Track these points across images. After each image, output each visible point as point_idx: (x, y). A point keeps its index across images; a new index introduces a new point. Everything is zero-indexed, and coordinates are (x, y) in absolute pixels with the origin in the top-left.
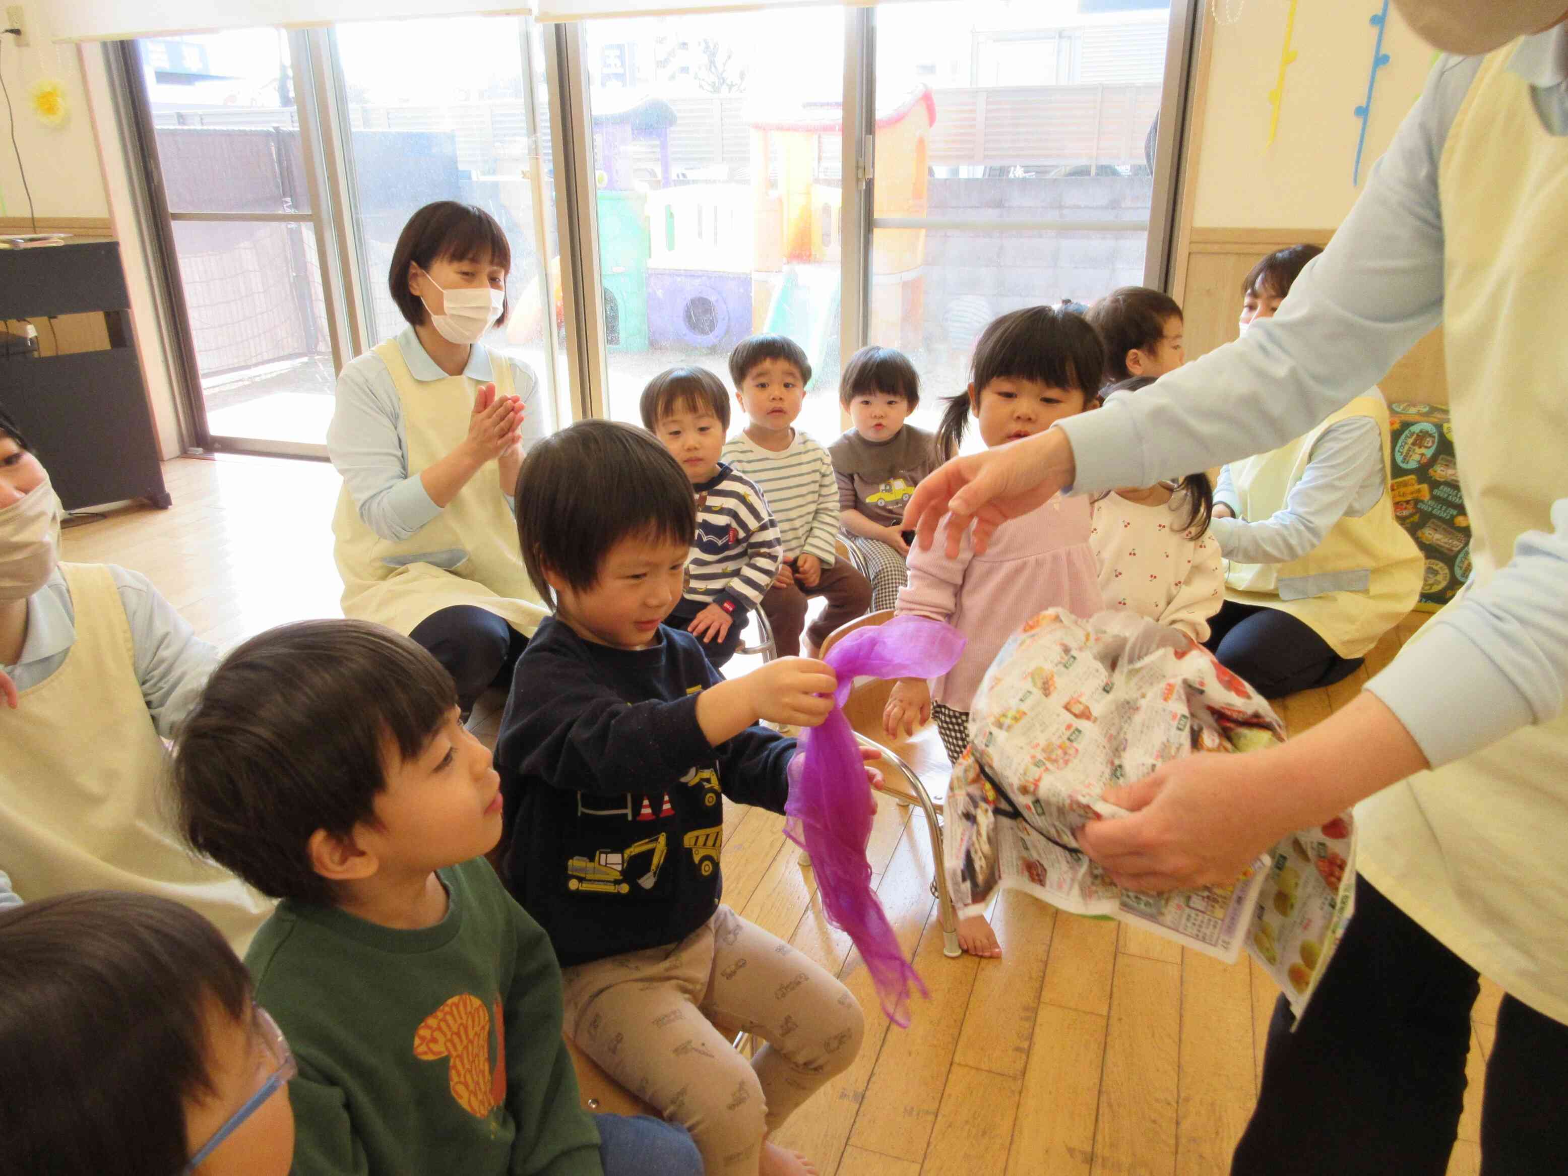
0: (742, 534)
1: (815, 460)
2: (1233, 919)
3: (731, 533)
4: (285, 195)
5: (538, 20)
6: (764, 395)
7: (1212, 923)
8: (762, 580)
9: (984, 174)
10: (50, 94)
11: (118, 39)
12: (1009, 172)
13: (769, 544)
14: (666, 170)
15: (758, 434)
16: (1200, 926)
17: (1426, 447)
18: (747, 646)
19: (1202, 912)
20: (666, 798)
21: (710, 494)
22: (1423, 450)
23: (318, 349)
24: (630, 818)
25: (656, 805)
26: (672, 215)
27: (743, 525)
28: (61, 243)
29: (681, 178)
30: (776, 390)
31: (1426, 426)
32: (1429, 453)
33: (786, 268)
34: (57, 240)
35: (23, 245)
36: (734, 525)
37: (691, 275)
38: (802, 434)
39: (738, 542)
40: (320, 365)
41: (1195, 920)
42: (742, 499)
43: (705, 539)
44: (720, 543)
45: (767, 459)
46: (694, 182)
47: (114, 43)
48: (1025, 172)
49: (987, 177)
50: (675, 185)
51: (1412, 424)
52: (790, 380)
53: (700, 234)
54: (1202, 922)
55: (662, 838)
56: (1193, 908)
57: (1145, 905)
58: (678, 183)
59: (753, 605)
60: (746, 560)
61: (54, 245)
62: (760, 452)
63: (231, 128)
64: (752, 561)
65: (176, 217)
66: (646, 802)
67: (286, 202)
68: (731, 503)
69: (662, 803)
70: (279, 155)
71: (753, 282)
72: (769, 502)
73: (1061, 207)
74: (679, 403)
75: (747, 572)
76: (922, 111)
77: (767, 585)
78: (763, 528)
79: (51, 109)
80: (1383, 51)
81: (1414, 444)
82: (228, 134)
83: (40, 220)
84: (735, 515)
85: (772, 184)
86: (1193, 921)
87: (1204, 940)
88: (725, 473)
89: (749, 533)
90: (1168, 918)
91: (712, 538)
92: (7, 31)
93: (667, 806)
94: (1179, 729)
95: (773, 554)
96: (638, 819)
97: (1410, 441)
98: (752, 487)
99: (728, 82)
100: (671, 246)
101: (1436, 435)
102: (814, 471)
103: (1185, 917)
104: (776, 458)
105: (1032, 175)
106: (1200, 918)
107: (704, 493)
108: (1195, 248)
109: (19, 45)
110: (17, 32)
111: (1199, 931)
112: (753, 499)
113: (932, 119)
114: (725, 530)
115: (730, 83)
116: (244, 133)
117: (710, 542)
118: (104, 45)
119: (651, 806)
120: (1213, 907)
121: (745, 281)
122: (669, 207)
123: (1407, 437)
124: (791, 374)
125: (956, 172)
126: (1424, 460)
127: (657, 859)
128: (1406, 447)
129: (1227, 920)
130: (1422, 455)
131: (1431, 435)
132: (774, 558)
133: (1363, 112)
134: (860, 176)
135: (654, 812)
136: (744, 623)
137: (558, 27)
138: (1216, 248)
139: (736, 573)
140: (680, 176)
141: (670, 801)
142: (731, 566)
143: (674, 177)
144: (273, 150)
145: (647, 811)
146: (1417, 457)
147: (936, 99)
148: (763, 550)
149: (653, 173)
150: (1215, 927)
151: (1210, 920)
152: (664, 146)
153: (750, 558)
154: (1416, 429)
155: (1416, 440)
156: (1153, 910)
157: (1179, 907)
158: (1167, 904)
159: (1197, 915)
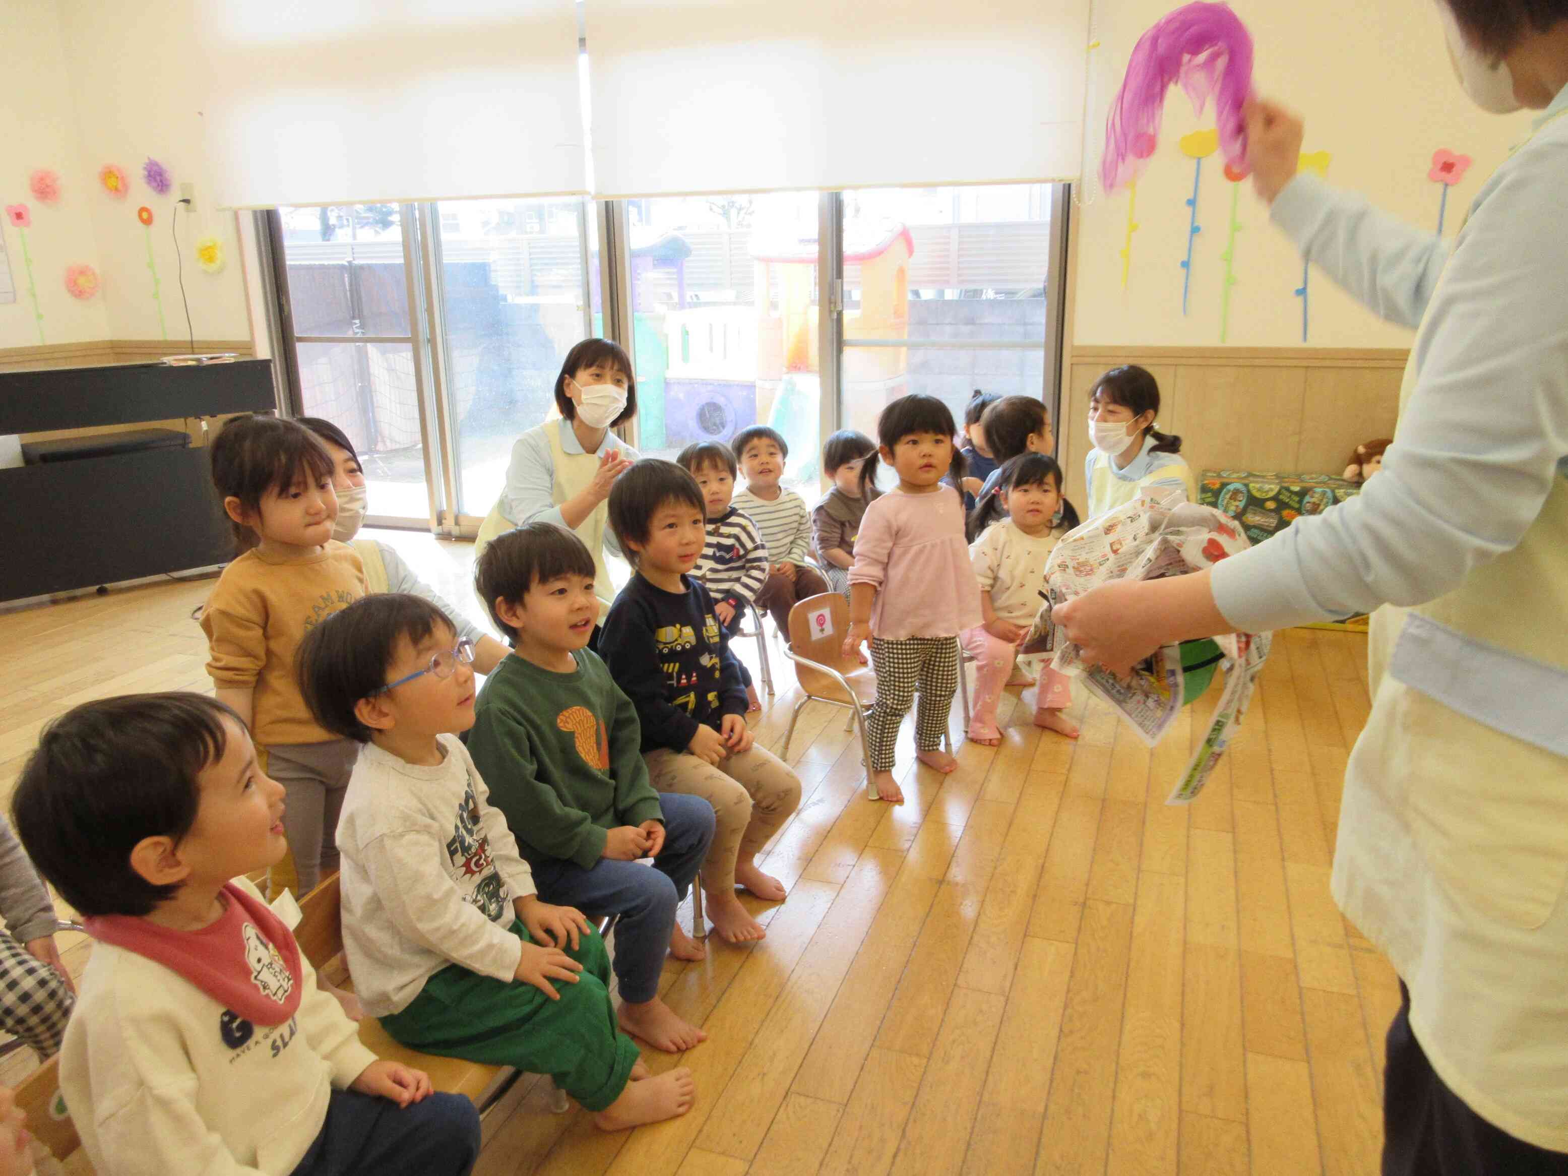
0: (742, 552)
1: (796, 507)
2: (1165, 721)
3: (735, 551)
4: (354, 318)
5: (593, 198)
6: (756, 462)
7: (1153, 719)
8: (756, 585)
9: (960, 297)
10: (210, 247)
11: (266, 208)
12: (982, 294)
13: (759, 559)
14: (681, 296)
15: (754, 490)
16: (1146, 719)
17: (1240, 501)
18: (745, 632)
19: (1151, 711)
20: (694, 674)
21: (722, 525)
22: (1237, 503)
23: (377, 448)
24: (675, 685)
25: (689, 678)
26: (687, 333)
27: (743, 546)
28: (232, 361)
29: (695, 300)
30: (764, 458)
31: (1238, 485)
32: (1242, 505)
33: (786, 377)
34: (229, 358)
35: (206, 362)
36: (737, 545)
37: (705, 383)
38: (786, 489)
39: (740, 558)
40: (379, 462)
41: (1144, 713)
42: (744, 528)
43: (718, 554)
44: (728, 557)
45: (763, 506)
46: (707, 304)
47: (262, 212)
48: (996, 293)
49: (962, 298)
50: (690, 307)
51: (1228, 484)
52: (772, 450)
53: (711, 349)
54: (1148, 716)
55: (692, 695)
56: (1146, 706)
58: (692, 305)
59: (748, 602)
60: (744, 572)
61: (228, 362)
62: (758, 501)
63: (312, 262)
64: (749, 573)
65: (300, 339)
66: (684, 677)
67: (356, 324)
68: (736, 531)
69: (692, 676)
70: (351, 285)
71: (757, 390)
72: (759, 529)
73: (1025, 324)
74: (706, 464)
75: (745, 580)
76: (901, 247)
77: (759, 589)
78: (756, 548)
79: (211, 259)
80: (1196, 224)
81: (1231, 498)
82: (310, 268)
83: (198, 342)
84: (738, 538)
85: (774, 306)
88: (733, 512)
89: (747, 552)
91: (723, 553)
92: (181, 201)
93: (694, 679)
95: (762, 567)
96: (680, 686)
97: (1228, 496)
98: (751, 521)
99: (737, 205)
100: (685, 358)
101: (1245, 492)
102: (795, 514)
103: (1139, 710)
104: (769, 505)
105: (1001, 297)
106: (1147, 714)
107: (719, 524)
108: (1075, 360)
109: (188, 211)
110: (187, 201)
112: (750, 528)
113: (910, 250)
114: (729, 548)
115: (739, 207)
116: (322, 267)
117: (721, 557)
118: (255, 213)
119: (686, 678)
121: (751, 387)
122: (684, 325)
123: (1226, 494)
124: (773, 446)
125: (941, 293)
126: (1239, 510)
127: (691, 706)
128: (1225, 502)
130: (1237, 506)
131: (1241, 492)
132: (763, 570)
133: (1186, 264)
134: (832, 309)
135: (687, 682)
136: (743, 615)
137: (607, 203)
138: (1091, 360)
139: (738, 580)
140: (694, 297)
141: (697, 676)
142: (734, 574)
143: (688, 300)
144: (346, 279)
145: (684, 681)
146: (1233, 508)
147: (913, 235)
148: (755, 564)
149: (669, 296)
152: (680, 272)
153: (747, 571)
154: (1231, 487)
155: (1232, 496)
156: (1122, 698)
157: (1139, 702)
158: (1131, 697)
159: (1147, 711)
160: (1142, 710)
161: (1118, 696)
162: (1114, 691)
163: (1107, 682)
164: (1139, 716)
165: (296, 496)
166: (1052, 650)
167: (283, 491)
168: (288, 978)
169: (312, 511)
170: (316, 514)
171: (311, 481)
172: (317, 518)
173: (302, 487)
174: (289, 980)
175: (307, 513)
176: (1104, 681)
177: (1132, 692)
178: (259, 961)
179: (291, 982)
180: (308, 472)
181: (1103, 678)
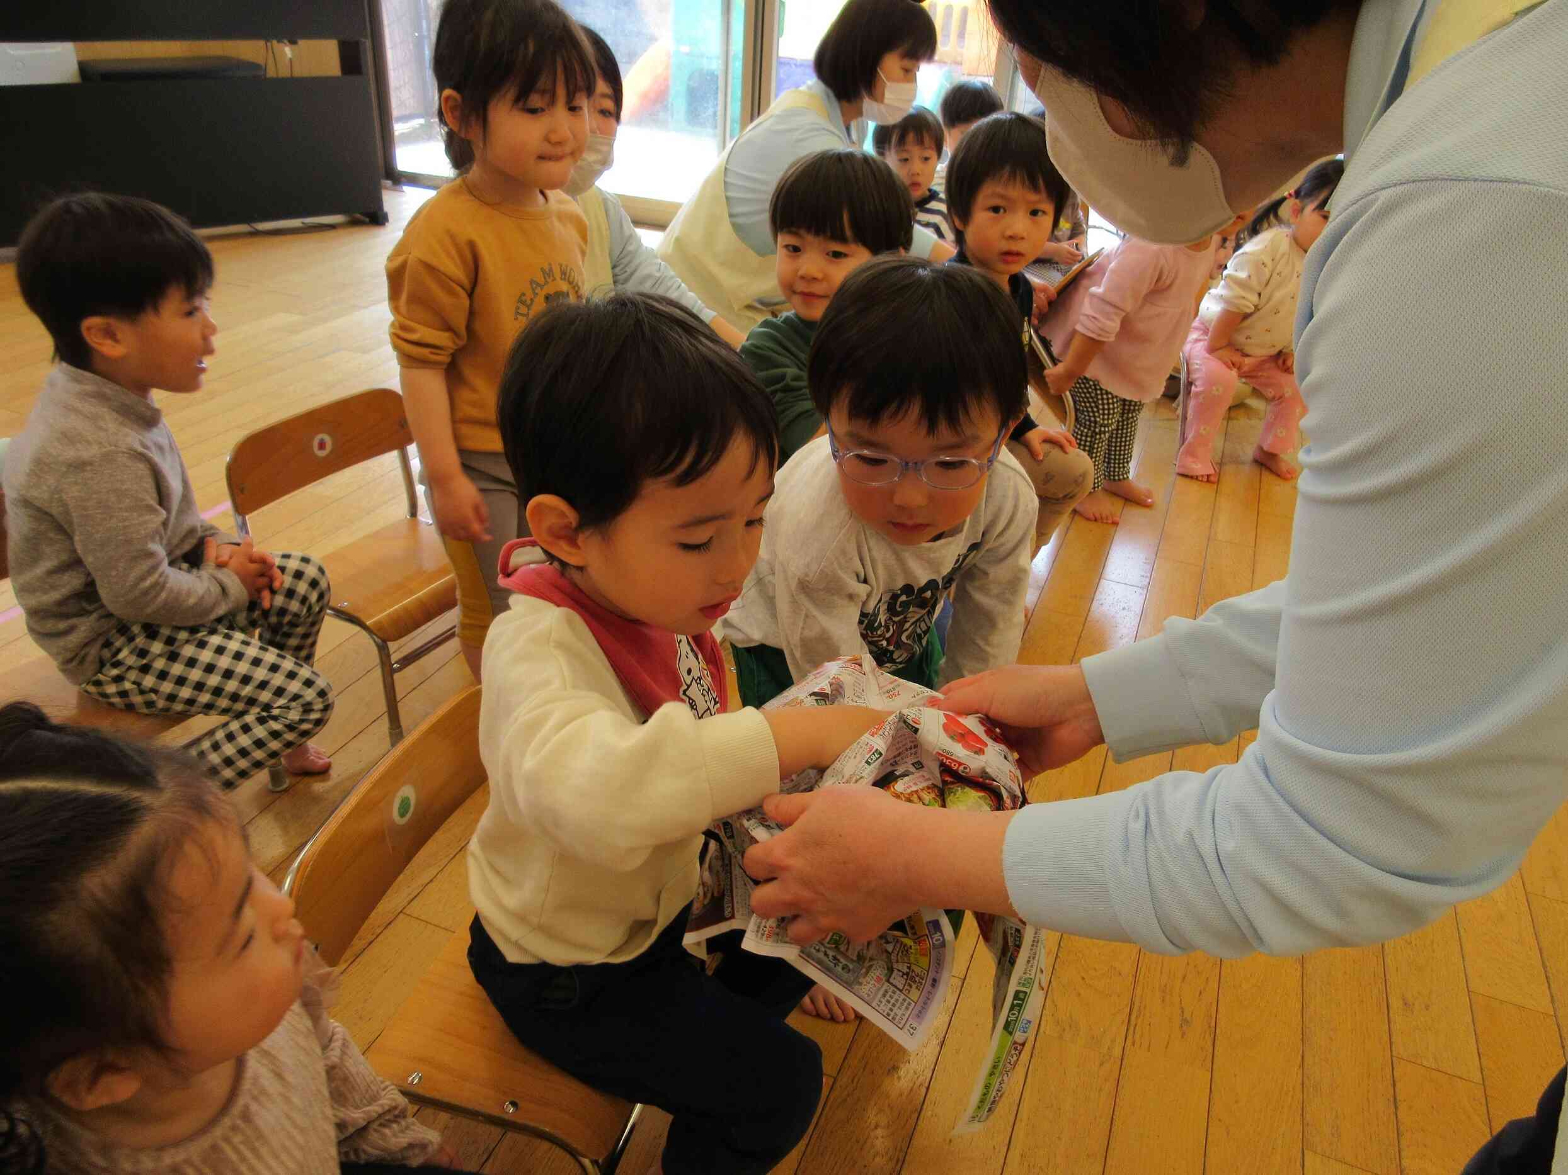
2: (925, 1003)
7: (906, 1004)
16: (894, 1005)
19: (901, 991)
41: (891, 997)
54: (897, 1000)
56: (891, 984)
57: (843, 969)
68: (936, 219)
86: (888, 997)
87: (893, 1020)
90: (865, 990)
94: (868, 762)
103: (881, 992)
106: (896, 997)
111: (891, 1010)
120: (911, 986)
129: (920, 1003)
150: (907, 1008)
151: (904, 1000)
156: (850, 977)
157: (879, 980)
158: (867, 973)
159: (894, 992)
160: (886, 991)
161: (845, 976)
162: (839, 969)
163: (826, 954)
164: (884, 1001)
165: (533, 111)
166: (733, 917)
167: (521, 101)
168: (715, 700)
169: (554, 138)
170: (559, 143)
171: (561, 92)
172: (558, 151)
173: (547, 97)
174: (716, 703)
175: (547, 139)
176: (821, 955)
177: (867, 964)
178: (689, 672)
179: (718, 705)
180: (561, 77)
181: (818, 951)
